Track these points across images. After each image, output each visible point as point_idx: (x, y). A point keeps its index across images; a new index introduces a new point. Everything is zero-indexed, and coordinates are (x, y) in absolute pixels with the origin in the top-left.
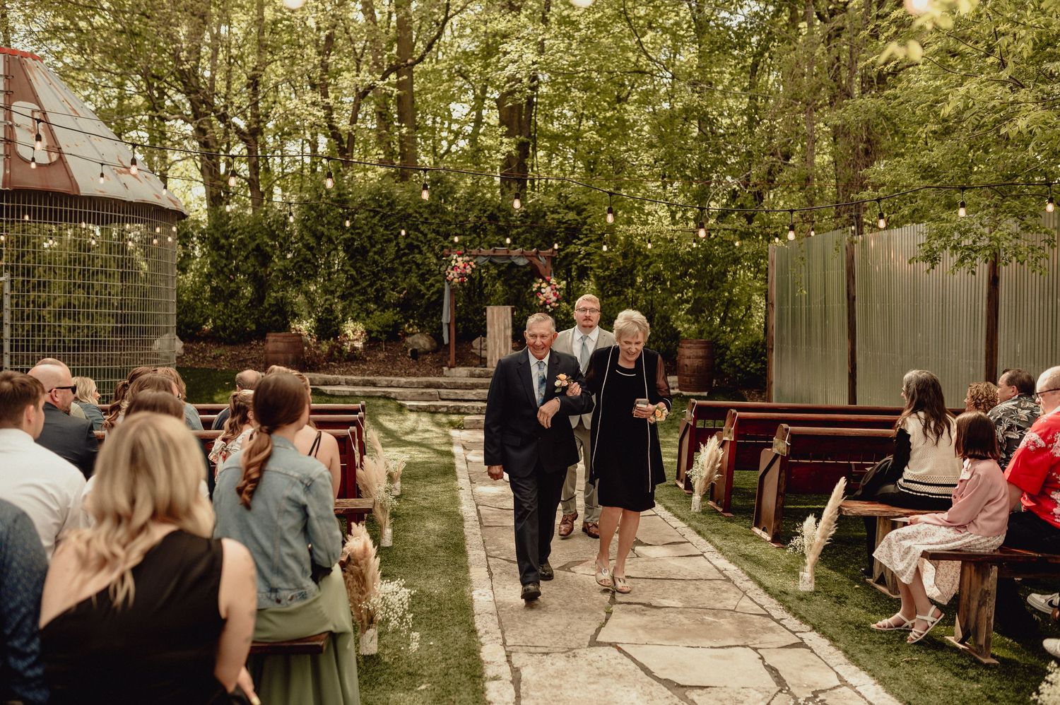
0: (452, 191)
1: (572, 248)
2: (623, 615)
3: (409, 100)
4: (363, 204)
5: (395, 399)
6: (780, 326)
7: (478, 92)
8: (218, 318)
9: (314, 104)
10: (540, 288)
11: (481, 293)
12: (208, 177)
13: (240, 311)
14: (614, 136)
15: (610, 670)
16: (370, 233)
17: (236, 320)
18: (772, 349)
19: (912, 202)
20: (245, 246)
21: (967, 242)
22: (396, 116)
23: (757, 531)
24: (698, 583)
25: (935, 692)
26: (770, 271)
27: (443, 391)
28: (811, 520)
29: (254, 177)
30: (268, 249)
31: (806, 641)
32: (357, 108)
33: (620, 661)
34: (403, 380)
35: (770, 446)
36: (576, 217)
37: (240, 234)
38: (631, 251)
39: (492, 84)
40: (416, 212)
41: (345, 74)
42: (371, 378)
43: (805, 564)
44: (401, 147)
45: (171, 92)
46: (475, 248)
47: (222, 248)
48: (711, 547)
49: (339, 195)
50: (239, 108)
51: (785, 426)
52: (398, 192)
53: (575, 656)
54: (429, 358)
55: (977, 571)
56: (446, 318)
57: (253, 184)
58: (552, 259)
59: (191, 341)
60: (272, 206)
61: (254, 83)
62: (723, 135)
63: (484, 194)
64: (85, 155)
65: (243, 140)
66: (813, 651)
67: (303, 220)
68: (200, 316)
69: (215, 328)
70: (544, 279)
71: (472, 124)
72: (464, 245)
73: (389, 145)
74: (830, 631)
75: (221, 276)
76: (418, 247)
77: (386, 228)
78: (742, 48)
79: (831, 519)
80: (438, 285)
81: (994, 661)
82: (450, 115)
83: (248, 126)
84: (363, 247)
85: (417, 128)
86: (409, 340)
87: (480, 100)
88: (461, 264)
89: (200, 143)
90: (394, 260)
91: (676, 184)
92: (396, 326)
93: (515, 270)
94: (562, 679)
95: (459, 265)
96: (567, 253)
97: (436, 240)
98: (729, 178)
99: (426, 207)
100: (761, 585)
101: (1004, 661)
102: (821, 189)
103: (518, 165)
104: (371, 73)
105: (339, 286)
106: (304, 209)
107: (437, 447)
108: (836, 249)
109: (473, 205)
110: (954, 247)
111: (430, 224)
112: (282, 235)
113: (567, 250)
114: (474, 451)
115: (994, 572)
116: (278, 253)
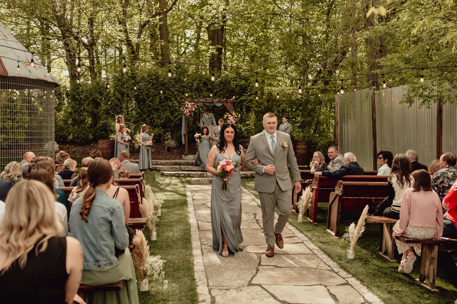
0: (186, 71)
1: (243, 98)
2: (264, 271)
3: (165, 28)
4: (143, 78)
5: (159, 171)
6: (341, 134)
7: (198, 24)
8: (75, 133)
9: (120, 31)
10: (228, 117)
12: (70, 66)
13: (86, 130)
14: (264, 44)
15: (257, 297)
16: (147, 92)
17: (84, 134)
18: (338, 145)
19: (400, 75)
20: (88, 99)
21: (426, 93)
22: (159, 36)
23: (329, 231)
24: (300, 255)
26: (336, 108)
27: (182, 166)
28: (353, 225)
29: (92, 66)
30: (99, 100)
31: (350, 282)
32: (140, 33)
33: (262, 292)
34: (163, 161)
35: (334, 191)
36: (245, 83)
37: (85, 93)
38: (271, 99)
39: (205, 20)
40: (169, 82)
41: (135, 16)
43: (350, 246)
44: (162, 51)
45: (52, 26)
46: (196, 98)
47: (77, 100)
48: (306, 239)
49: (132, 74)
50: (84, 33)
51: (341, 181)
52: (160, 72)
53: (241, 291)
54: (175, 151)
55: (429, 248)
56: (183, 132)
57: (91, 69)
58: (234, 103)
59: (62, 144)
60: (100, 80)
61: (91, 22)
62: (313, 43)
63: (201, 73)
64: (11, 57)
65: (86, 49)
66: (352, 287)
67: (115, 86)
68: (67, 132)
69: (74, 137)
70: (229, 113)
71: (196, 40)
72: (192, 97)
73: (156, 50)
74: (361, 277)
75: (77, 113)
76: (170, 98)
77: (155, 89)
78: (322, 3)
79: (362, 225)
80: (179, 116)
81: (437, 290)
82: (185, 34)
83: (89, 42)
84: (144, 99)
85: (169, 42)
87: (199, 28)
88: (190, 106)
89: (66, 50)
90: (158, 104)
91: (292, 67)
92: (160, 136)
93: (216, 109)
94: (234, 301)
95: (189, 107)
97: (178, 95)
98: (317, 64)
99: (173, 79)
100: (329, 256)
101: (442, 290)
103: (217, 59)
104: (147, 15)
105: (133, 117)
106: (115, 81)
107: (179, 193)
108: (367, 97)
109: (196, 78)
110: (420, 96)
111: (175, 87)
112: (105, 93)
113: (241, 99)
114: (197, 194)
115: (436, 249)
116: (103, 102)
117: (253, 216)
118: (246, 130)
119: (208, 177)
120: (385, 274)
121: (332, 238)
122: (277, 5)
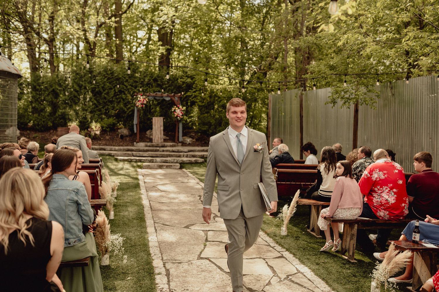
0: (138, 68)
1: (189, 94)
2: (211, 246)
3: (120, 28)
4: (100, 73)
5: (114, 156)
6: (273, 128)
7: (149, 26)
8: (35, 120)
9: (78, 29)
10: (175, 110)
11: (150, 112)
12: (31, 59)
13: (45, 118)
14: (207, 47)
15: (206, 269)
16: (103, 85)
17: (44, 122)
18: (270, 136)
19: (326, 79)
20: (48, 89)
21: (347, 96)
22: (114, 35)
25: (333, 274)
26: (269, 104)
27: (134, 153)
28: (286, 206)
29: (52, 60)
30: (58, 91)
31: (284, 255)
32: (97, 32)
33: (210, 265)
34: (117, 148)
36: (191, 81)
37: (45, 84)
38: (213, 95)
39: (156, 24)
40: (123, 77)
41: (92, 16)
42: (103, 147)
43: (283, 224)
44: (116, 49)
45: (13, 21)
46: (147, 92)
47: (37, 90)
49: (90, 69)
50: (45, 29)
51: (276, 169)
52: (115, 68)
53: (191, 264)
54: (128, 139)
55: (350, 226)
56: (135, 121)
57: (51, 62)
58: (180, 98)
59: (23, 131)
60: (60, 73)
61: (52, 19)
62: (251, 48)
63: (151, 70)
65: (47, 43)
66: (287, 259)
67: (74, 79)
68: (28, 119)
69: (34, 124)
70: (177, 106)
71: (147, 40)
72: (143, 91)
73: (111, 48)
74: (293, 251)
75: (37, 103)
76: (123, 92)
77: (110, 83)
78: (259, 13)
79: (294, 206)
80: (132, 108)
81: (355, 261)
82: (137, 36)
83: (49, 38)
84: (100, 91)
85: (123, 41)
86: (119, 131)
87: (150, 30)
89: (28, 45)
90: (113, 97)
91: (232, 68)
92: (114, 125)
93: (165, 102)
94: (187, 273)
95: (141, 100)
96: (186, 96)
97: (131, 89)
98: (253, 66)
100: (266, 232)
101: (360, 261)
102: (290, 72)
103: (166, 58)
104: (103, 16)
105: (89, 107)
106: (74, 75)
107: (132, 176)
108: (296, 97)
109: (147, 74)
110: (342, 98)
111: (129, 82)
112: (64, 85)
113: (187, 94)
114: (148, 178)
115: (356, 227)
116: (62, 92)
117: (199, 198)
118: (191, 121)
119: (157, 162)
120: (313, 248)
121: (267, 217)
122: (219, 13)
